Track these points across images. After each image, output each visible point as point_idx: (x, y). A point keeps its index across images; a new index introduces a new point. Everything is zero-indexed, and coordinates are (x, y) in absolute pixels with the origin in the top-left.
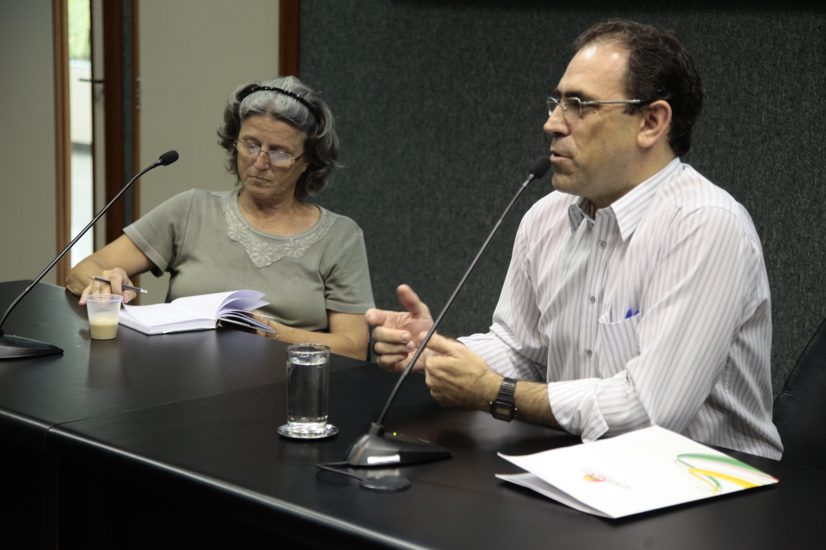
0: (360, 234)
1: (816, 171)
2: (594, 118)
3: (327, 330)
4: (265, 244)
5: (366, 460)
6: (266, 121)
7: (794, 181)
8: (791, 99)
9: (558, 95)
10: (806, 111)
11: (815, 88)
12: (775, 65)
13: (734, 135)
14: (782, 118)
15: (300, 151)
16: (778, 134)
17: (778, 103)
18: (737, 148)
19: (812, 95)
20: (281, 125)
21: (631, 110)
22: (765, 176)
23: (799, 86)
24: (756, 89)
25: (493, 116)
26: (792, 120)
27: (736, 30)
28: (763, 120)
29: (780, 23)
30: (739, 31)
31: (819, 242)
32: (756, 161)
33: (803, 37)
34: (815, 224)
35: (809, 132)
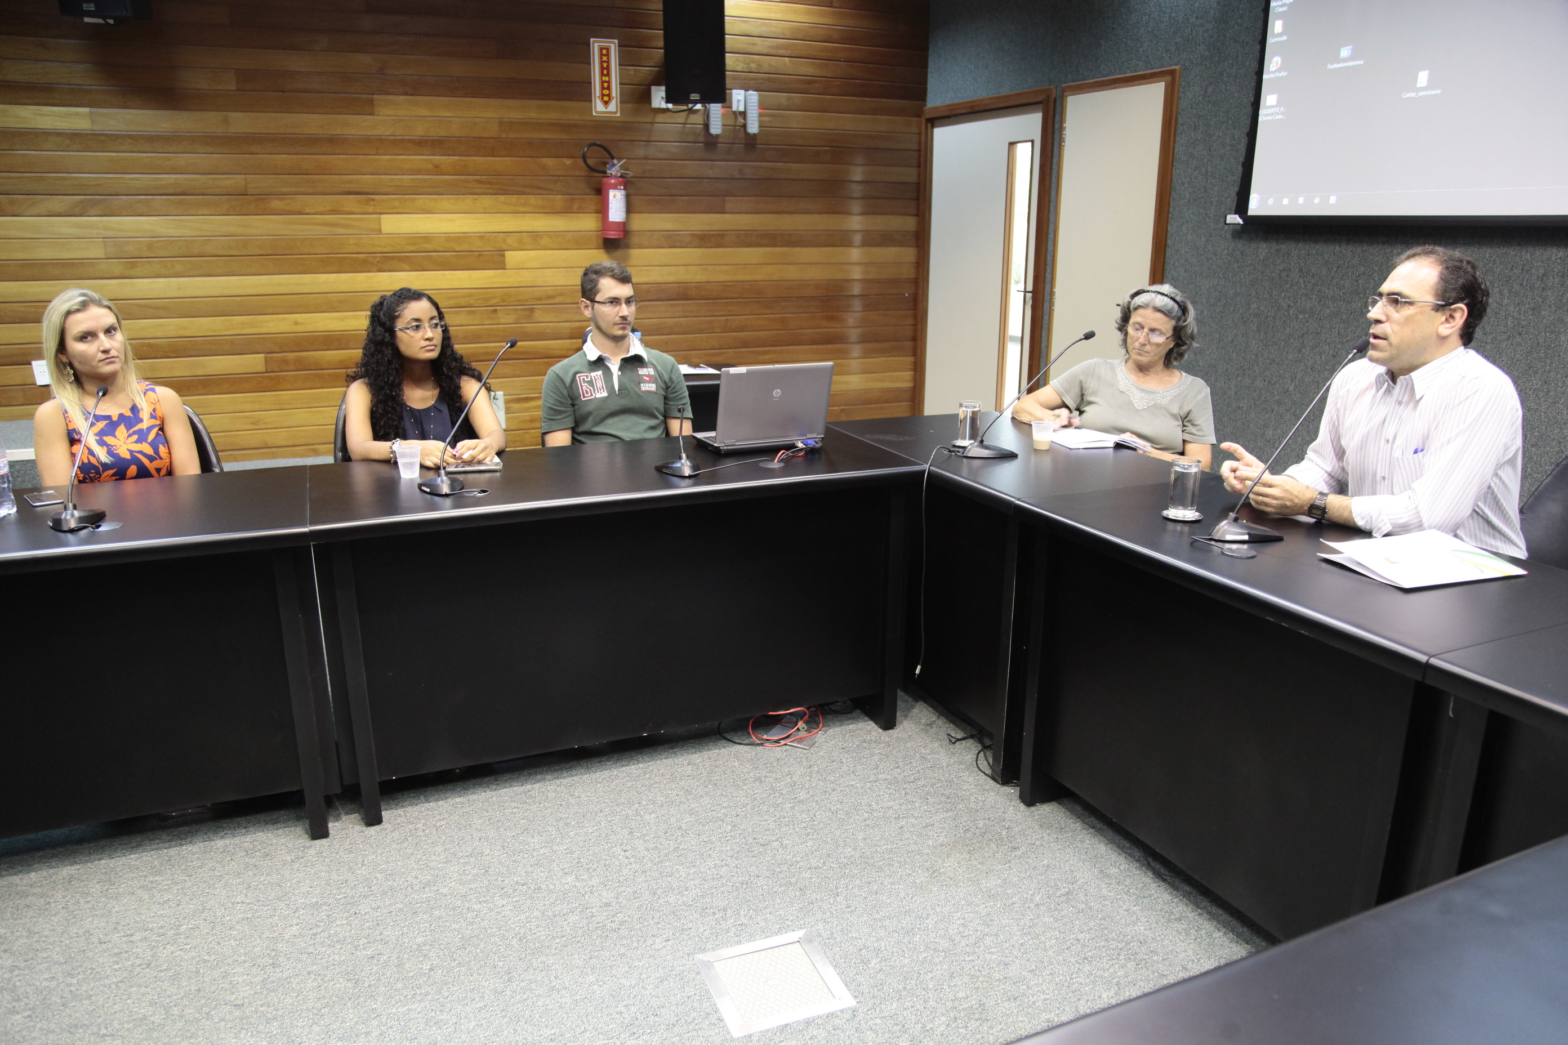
0: (1208, 390)
1: (1548, 361)
2: (1408, 311)
3: (1182, 454)
4: (1143, 394)
5: (1225, 537)
6: (1149, 313)
7: (1530, 368)
8: (1533, 309)
9: (1381, 295)
10: (1544, 318)
11: (1553, 302)
12: (1521, 285)
13: (1485, 334)
14: (1524, 323)
15: (1170, 333)
16: (1520, 334)
17: (1522, 312)
18: (1486, 343)
19: (1550, 306)
20: (1159, 315)
21: (1438, 308)
22: (1507, 363)
23: (1540, 300)
24: (1506, 302)
25: (1301, 316)
26: (1532, 324)
27: (1492, 259)
28: (1509, 324)
29: (1529, 255)
30: (1495, 260)
31: (1545, 412)
32: (1500, 353)
33: (1546, 265)
34: (1543, 399)
35: (1545, 333)
